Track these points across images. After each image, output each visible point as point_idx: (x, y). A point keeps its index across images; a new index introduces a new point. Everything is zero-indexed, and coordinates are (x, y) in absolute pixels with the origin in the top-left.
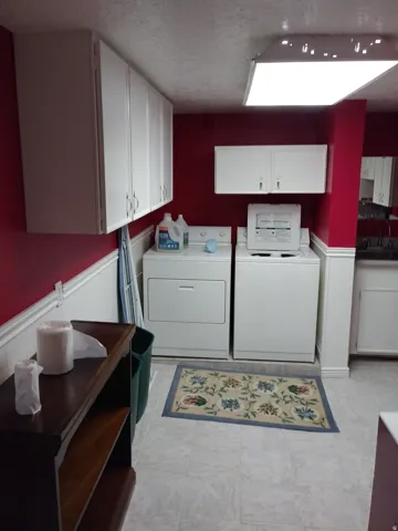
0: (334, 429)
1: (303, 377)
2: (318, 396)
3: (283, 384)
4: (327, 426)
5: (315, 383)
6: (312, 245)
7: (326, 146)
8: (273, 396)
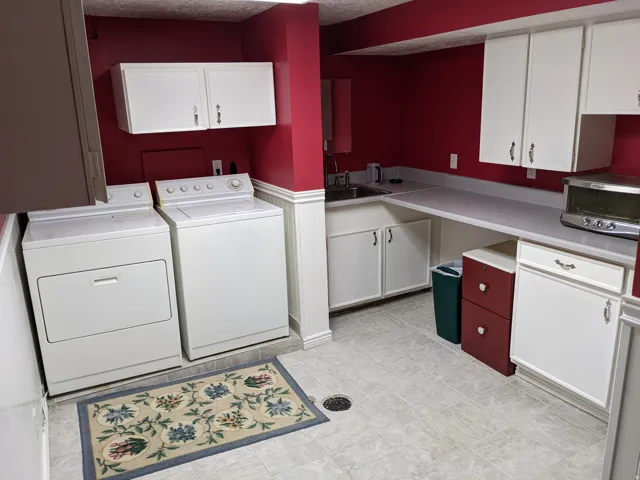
3: (156, 450)
5: (273, 367)
6: (257, 194)
7: (271, 64)
8: (168, 421)
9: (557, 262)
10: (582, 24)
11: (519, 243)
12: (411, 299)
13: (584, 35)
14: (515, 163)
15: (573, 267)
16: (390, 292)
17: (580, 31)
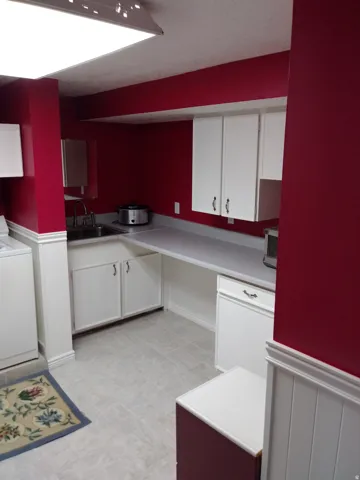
0: (85, 421)
1: (30, 377)
2: (54, 393)
3: (11, 394)
4: (77, 421)
5: (45, 380)
7: (18, 126)
8: (6, 415)
9: (245, 292)
10: (258, 112)
11: (218, 276)
12: (145, 318)
13: (259, 120)
14: (217, 213)
15: (255, 296)
16: (128, 313)
17: (256, 117)
